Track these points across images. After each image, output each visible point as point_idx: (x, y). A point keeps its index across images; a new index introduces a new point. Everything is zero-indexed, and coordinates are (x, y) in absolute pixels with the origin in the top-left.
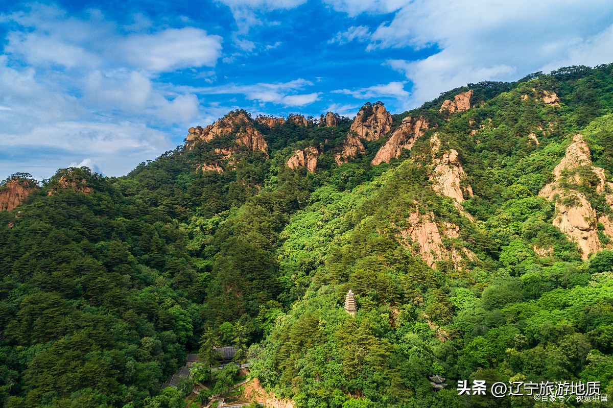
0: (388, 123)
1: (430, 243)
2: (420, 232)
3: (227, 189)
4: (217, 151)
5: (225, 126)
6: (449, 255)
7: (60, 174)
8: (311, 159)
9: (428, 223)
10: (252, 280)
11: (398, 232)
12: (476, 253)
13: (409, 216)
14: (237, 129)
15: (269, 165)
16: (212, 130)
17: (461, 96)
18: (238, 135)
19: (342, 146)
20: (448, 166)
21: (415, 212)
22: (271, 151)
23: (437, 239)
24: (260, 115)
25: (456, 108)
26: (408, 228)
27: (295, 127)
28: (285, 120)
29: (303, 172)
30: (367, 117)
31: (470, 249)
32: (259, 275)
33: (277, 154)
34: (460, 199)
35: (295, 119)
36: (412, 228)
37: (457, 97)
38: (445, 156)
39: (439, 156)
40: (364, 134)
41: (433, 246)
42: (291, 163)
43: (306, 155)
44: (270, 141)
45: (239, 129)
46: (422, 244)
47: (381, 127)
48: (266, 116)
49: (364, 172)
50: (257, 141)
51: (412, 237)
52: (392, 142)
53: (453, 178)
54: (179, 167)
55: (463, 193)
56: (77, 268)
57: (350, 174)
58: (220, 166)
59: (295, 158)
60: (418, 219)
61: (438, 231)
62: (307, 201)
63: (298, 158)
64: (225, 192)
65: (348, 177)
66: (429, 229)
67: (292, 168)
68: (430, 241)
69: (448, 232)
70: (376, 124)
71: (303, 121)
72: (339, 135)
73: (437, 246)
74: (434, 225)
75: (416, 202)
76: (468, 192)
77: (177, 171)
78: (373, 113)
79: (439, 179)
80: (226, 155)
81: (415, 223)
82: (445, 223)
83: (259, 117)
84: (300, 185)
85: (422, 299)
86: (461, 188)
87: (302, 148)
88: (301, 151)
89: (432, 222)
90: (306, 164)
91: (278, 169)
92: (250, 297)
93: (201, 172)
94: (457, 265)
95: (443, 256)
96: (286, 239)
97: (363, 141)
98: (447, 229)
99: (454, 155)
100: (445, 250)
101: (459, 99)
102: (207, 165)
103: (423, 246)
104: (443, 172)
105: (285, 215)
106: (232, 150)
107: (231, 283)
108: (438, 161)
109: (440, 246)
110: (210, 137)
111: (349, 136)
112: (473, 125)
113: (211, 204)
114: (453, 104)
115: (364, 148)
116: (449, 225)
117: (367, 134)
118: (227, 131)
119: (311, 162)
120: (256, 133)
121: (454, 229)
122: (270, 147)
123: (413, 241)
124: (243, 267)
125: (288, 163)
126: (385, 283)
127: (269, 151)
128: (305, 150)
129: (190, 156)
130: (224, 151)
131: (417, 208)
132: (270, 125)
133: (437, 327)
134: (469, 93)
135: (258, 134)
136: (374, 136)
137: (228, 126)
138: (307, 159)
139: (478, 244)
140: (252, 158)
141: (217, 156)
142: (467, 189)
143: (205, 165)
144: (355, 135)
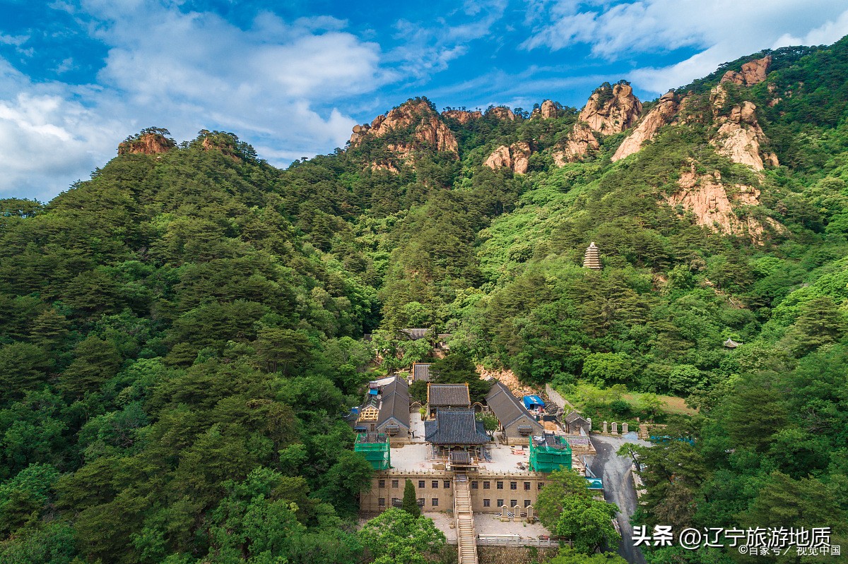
0: (636, 111)
1: (712, 213)
2: (696, 199)
3: (404, 191)
4: (391, 147)
5: (402, 117)
6: (744, 228)
7: (204, 134)
8: (520, 159)
9: (709, 185)
10: (444, 266)
11: (662, 198)
12: (787, 225)
13: (678, 177)
14: (417, 120)
15: (460, 166)
16: (385, 122)
17: (752, 65)
18: (419, 127)
19: (565, 143)
20: (739, 126)
21: (689, 172)
22: (463, 152)
23: (725, 206)
24: (448, 108)
25: (745, 82)
26: (678, 193)
27: (496, 122)
28: (483, 113)
29: (509, 174)
30: (604, 101)
31: (777, 220)
32: (454, 261)
33: (471, 154)
34: (759, 167)
35: (496, 112)
36: (684, 193)
37: (745, 67)
38: (735, 110)
39: (726, 112)
40: (599, 125)
41: (718, 217)
42: (492, 161)
43: (513, 153)
44: (462, 140)
45: (420, 120)
46: (699, 215)
47: (625, 115)
48: (457, 109)
49: (599, 169)
50: (444, 137)
51: (684, 205)
52: (643, 129)
53: (748, 140)
54: (342, 165)
55: (764, 162)
56: (232, 210)
57: (578, 173)
58: (395, 167)
59: (497, 155)
60: (694, 181)
61: (726, 196)
62: (516, 204)
63: (501, 156)
64: (401, 195)
65: (574, 177)
66: (712, 193)
67: (493, 168)
68: (713, 210)
69: (743, 197)
70: (617, 112)
71: (507, 114)
72: (561, 128)
73: (725, 216)
74: (721, 188)
75: (690, 160)
76: (771, 162)
77: (340, 171)
78: (614, 97)
79: (725, 142)
80: (403, 153)
81: (689, 185)
82: (737, 186)
83: (447, 111)
84: (505, 186)
85: (703, 262)
86: (760, 154)
87: (507, 143)
88: (506, 146)
89: (717, 184)
90: (512, 166)
91: (473, 169)
92: (443, 283)
93: (370, 171)
94: (757, 239)
95: (733, 230)
96: (488, 239)
97: (597, 135)
98: (741, 194)
99: (749, 108)
100: (737, 222)
101: (749, 69)
102: (377, 164)
103: (701, 217)
104: (731, 134)
105: (485, 218)
106: (410, 147)
107: (417, 265)
108: (723, 119)
109: (730, 215)
110: (381, 131)
111: (576, 128)
112: (774, 91)
113: (385, 204)
114: (740, 77)
115: (598, 144)
116: (744, 188)
117: (603, 127)
118: (405, 123)
119: (519, 162)
120: (443, 126)
121: (752, 193)
122: (461, 146)
123: (686, 210)
124: (433, 249)
125: (487, 163)
126: (644, 240)
127: (461, 152)
128: (511, 147)
129: (355, 154)
130: (400, 148)
131: (693, 167)
132: (461, 120)
133: (728, 295)
134: (765, 60)
135: (446, 129)
136: (613, 128)
137: (405, 117)
138: (514, 159)
139: (791, 212)
140: (437, 157)
141: (391, 154)
142: (770, 158)
143: (375, 164)
144: (586, 126)
